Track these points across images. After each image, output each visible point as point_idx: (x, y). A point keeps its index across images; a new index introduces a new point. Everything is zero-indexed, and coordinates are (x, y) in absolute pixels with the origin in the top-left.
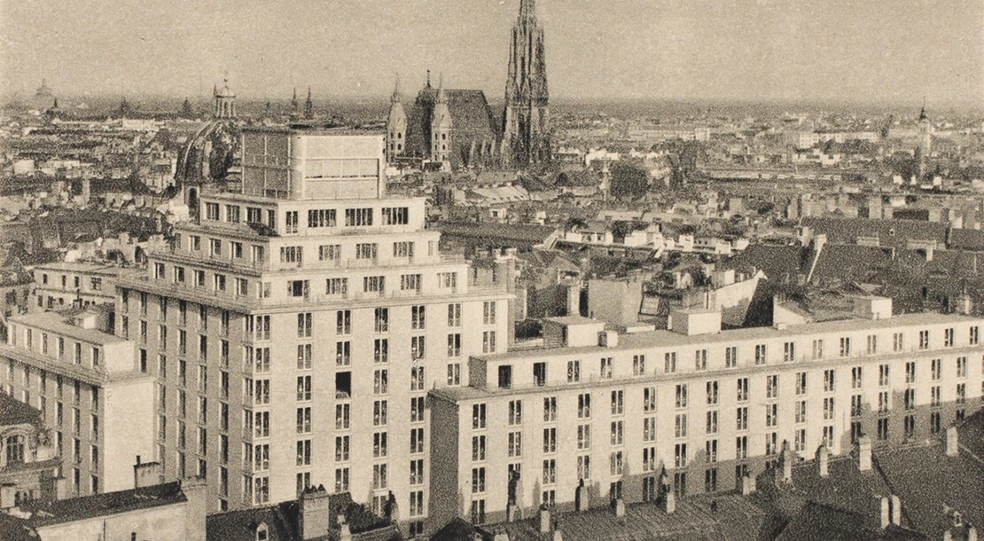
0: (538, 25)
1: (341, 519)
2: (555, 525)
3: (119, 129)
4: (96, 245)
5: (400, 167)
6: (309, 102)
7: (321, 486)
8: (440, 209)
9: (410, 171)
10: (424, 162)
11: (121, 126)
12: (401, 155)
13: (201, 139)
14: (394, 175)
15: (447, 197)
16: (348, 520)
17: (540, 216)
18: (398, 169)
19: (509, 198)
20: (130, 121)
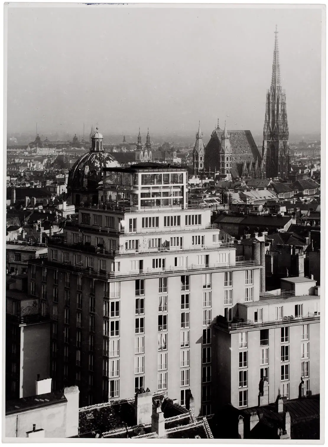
0: (282, 92)
1: (159, 410)
2: (286, 408)
3: (34, 154)
4: (18, 232)
5: (202, 178)
6: (148, 138)
7: (148, 389)
8: (224, 206)
9: (207, 180)
10: (216, 174)
11: (36, 152)
12: (202, 170)
13: (82, 164)
14: (198, 183)
15: (228, 198)
16: (163, 410)
17: (283, 209)
18: (200, 179)
19: (265, 197)
20: (41, 149)
